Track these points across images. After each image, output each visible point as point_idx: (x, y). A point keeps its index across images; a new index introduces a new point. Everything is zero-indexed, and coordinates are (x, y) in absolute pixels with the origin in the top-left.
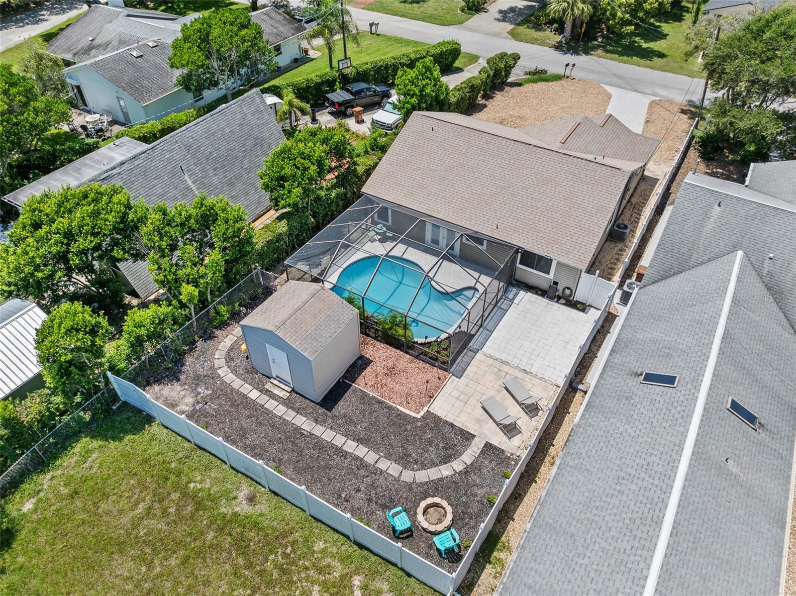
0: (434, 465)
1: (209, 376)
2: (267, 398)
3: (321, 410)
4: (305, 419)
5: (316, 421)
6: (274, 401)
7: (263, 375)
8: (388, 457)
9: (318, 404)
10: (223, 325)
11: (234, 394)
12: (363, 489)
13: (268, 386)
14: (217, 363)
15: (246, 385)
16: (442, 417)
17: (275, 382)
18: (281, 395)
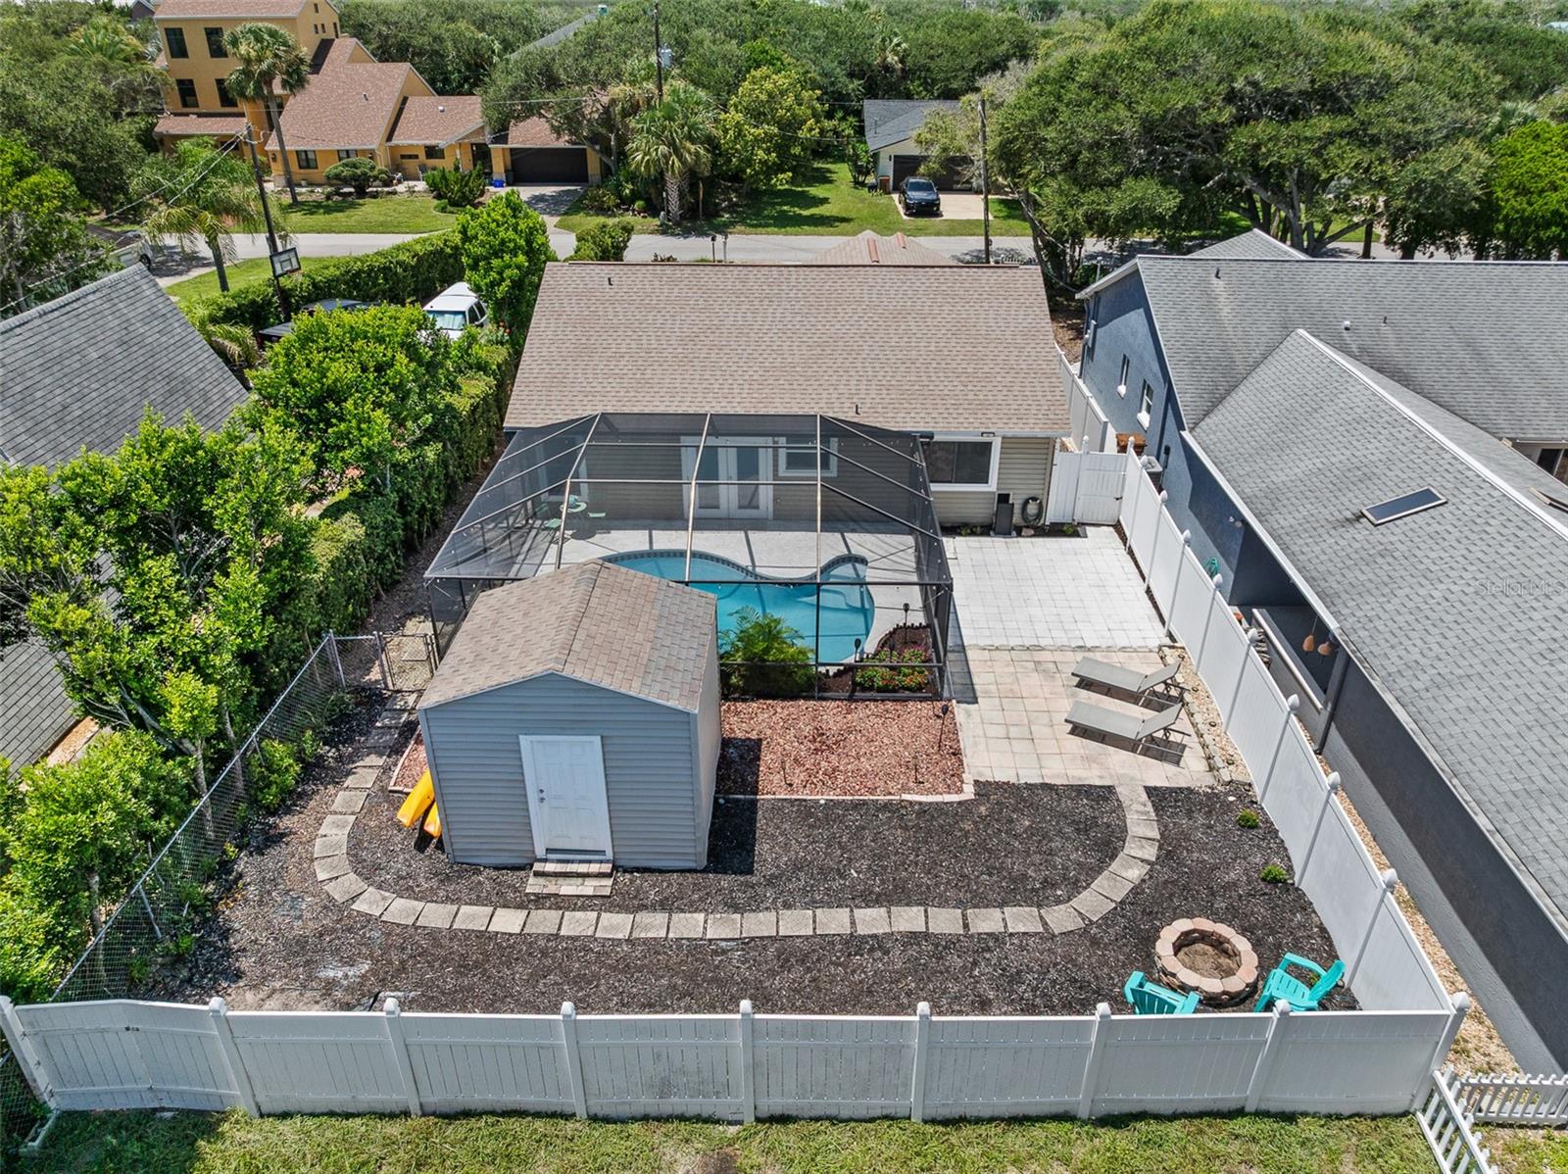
0: (1095, 871)
1: (334, 930)
2: (555, 915)
3: (726, 881)
4: (701, 916)
5: (736, 908)
6: (579, 914)
7: (497, 868)
8: (981, 901)
9: (705, 871)
10: (291, 800)
11: (445, 942)
12: (991, 995)
13: (534, 885)
14: (338, 892)
15: (465, 909)
16: (1013, 780)
17: (550, 867)
18: (590, 892)
